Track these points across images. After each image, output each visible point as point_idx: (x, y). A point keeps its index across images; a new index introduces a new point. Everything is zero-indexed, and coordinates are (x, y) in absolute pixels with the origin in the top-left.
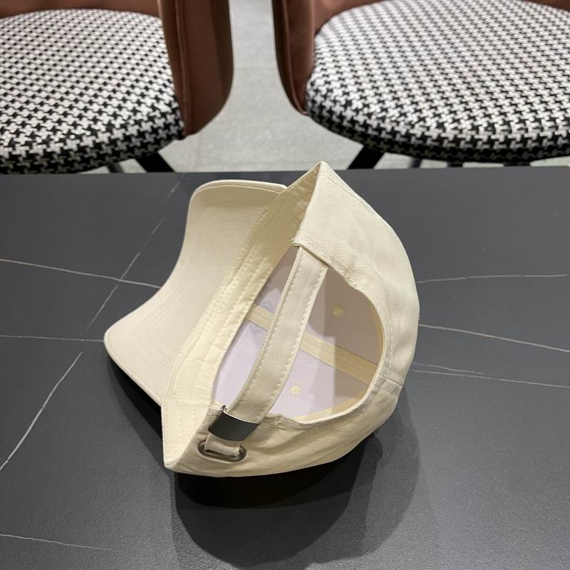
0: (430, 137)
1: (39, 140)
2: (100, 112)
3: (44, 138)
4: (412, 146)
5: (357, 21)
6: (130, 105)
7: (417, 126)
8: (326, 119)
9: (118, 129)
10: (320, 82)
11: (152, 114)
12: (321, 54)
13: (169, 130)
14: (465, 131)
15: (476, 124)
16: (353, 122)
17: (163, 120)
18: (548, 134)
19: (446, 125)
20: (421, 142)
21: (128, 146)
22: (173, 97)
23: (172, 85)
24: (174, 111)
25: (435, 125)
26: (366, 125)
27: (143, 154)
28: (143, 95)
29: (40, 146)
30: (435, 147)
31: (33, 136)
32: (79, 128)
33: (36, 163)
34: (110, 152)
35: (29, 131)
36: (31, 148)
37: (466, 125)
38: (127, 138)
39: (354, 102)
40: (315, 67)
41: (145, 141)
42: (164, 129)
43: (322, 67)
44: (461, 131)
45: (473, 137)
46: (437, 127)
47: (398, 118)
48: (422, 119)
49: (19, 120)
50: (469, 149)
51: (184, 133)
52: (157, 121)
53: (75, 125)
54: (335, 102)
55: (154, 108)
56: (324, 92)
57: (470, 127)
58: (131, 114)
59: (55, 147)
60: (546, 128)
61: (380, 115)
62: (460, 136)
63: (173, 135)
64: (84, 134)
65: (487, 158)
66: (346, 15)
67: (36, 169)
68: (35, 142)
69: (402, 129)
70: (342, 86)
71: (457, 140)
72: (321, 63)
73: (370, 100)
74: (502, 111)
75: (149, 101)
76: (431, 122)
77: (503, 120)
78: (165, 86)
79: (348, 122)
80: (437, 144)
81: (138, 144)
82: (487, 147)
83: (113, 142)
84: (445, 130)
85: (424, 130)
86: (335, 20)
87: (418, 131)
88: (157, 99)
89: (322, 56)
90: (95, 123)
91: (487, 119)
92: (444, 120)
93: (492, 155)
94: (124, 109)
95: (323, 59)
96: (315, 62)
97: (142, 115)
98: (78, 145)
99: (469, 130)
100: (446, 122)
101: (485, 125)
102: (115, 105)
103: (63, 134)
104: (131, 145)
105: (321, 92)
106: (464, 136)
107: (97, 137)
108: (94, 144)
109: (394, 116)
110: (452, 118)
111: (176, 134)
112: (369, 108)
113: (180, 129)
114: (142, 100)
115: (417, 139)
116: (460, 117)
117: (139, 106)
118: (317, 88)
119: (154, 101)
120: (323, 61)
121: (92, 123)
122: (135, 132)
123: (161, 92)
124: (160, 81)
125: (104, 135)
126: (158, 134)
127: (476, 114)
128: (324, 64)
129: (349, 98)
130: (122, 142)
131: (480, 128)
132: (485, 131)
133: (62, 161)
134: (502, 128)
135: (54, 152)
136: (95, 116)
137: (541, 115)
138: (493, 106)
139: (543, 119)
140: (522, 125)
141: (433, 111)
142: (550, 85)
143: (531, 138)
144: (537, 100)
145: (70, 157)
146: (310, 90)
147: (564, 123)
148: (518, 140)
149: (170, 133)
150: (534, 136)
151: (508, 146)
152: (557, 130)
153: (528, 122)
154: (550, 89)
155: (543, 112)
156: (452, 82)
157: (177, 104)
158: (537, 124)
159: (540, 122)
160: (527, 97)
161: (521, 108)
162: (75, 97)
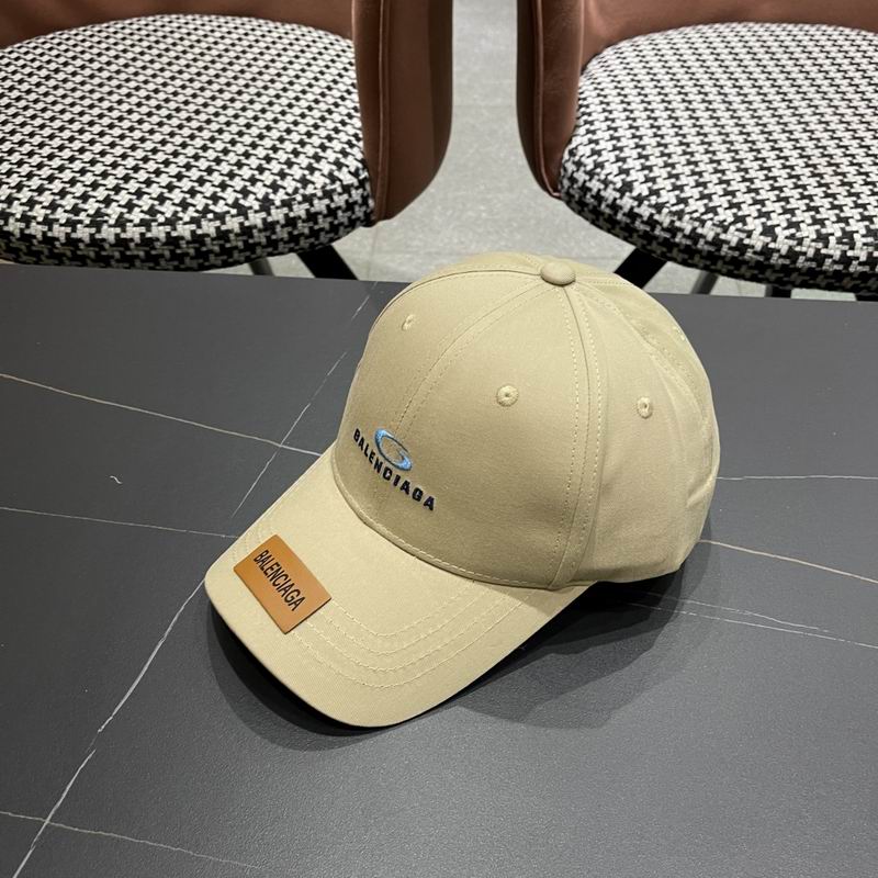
0: (753, 247)
1: (161, 219)
2: (253, 181)
3: (168, 215)
4: (723, 258)
5: (642, 58)
6: (297, 172)
7: (732, 228)
8: (591, 207)
9: (277, 208)
10: (585, 150)
11: (328, 188)
12: (587, 106)
13: (353, 213)
14: (806, 242)
15: (824, 231)
16: (632, 215)
17: (345, 196)
19: (777, 230)
20: (736, 254)
21: (290, 233)
22: (362, 161)
23: (361, 144)
24: (362, 184)
25: (760, 229)
26: (652, 222)
27: (312, 245)
28: (317, 158)
29: (161, 228)
30: (758, 262)
31: (152, 211)
32: (221, 202)
33: (153, 252)
34: (264, 240)
35: (147, 204)
36: (149, 230)
37: (808, 232)
38: (291, 222)
39: (635, 184)
40: (578, 126)
41: (316, 227)
42: (344, 212)
43: (588, 126)
44: (800, 241)
45: (818, 250)
46: (761, 234)
47: (702, 214)
48: (742, 219)
49: (133, 186)
50: (810, 269)
51: (373, 218)
52: (336, 197)
53: (215, 198)
54: (606, 183)
55: (332, 178)
56: (589, 168)
57: (814, 236)
58: (299, 185)
59: (184, 230)
61: (674, 209)
62: (798, 249)
63: (358, 219)
64: (228, 212)
65: (837, 284)
66: (625, 45)
67: (153, 261)
68: (156, 221)
69: (709, 232)
70: (618, 159)
71: (792, 255)
72: (586, 122)
73: (661, 183)
74: (866, 213)
75: (325, 167)
76: (755, 225)
77: (867, 227)
78: (350, 143)
79: (624, 214)
80: (761, 258)
81: (306, 231)
82: (840, 267)
83: (269, 226)
84: (774, 240)
85: (743, 235)
86: (608, 53)
87: (732, 237)
88: (339, 165)
89: (588, 111)
90: (245, 197)
91: (842, 225)
92: (775, 223)
93: (846, 281)
94: (289, 178)
95: (590, 114)
96: (579, 118)
97: (315, 188)
98: (218, 228)
99: (813, 241)
100: (778, 225)
101: (839, 234)
102: (275, 171)
103: (197, 211)
104: (296, 233)
105: (585, 166)
106: (804, 249)
107: (247, 218)
108: (241, 229)
109: (696, 211)
110: (788, 220)
111: (362, 218)
112: (659, 196)
113: (369, 211)
114: (316, 165)
115: (730, 248)
116: (800, 219)
117: (312, 173)
118: (579, 160)
119: (334, 167)
120: (590, 119)
121: (240, 196)
122: (303, 214)
123: (344, 153)
124: (344, 137)
125: (258, 215)
126: (336, 218)
127: (824, 216)
128: (591, 123)
129: (629, 179)
130: (283, 226)
131: (830, 238)
132: (838, 243)
133: (192, 251)
134: (865, 240)
135: (182, 238)
136: (246, 186)
138: (853, 205)
141: (758, 207)
145: (205, 245)
146: (567, 161)
149: (353, 217)
151: (872, 268)
156: (788, 163)
157: (367, 174)
162: (216, 154)
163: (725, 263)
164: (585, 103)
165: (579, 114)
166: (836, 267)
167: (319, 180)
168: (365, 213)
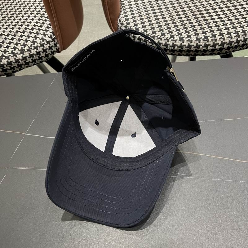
0: (177, 45)
2: (17, 44)
4: (169, 50)
6: (31, 39)
7: (170, 40)
9: (26, 52)
10: (123, 19)
11: (42, 43)
12: (124, 4)
13: (52, 50)
14: (193, 41)
15: (199, 37)
17: (48, 45)
18: (235, 40)
19: (184, 39)
20: (172, 48)
22: (52, 33)
23: (51, 27)
24: (53, 40)
28: (37, 33)
30: (179, 50)
32: (7, 53)
34: (24, 63)
37: (194, 38)
38: (31, 56)
39: (140, 29)
40: (121, 11)
41: (40, 56)
42: (49, 50)
43: (124, 11)
44: (191, 42)
45: (197, 44)
46: (179, 41)
47: (161, 36)
48: (172, 36)
50: (196, 50)
51: (60, 50)
52: (45, 46)
53: (5, 52)
55: (43, 40)
56: (125, 25)
58: (32, 43)
60: (233, 37)
61: (152, 36)
62: (191, 44)
63: (55, 51)
64: (10, 56)
65: (205, 54)
69: (163, 42)
70: (134, 21)
71: (190, 46)
73: (147, 27)
74: (212, 29)
75: (40, 36)
76: (177, 38)
77: (212, 34)
78: (48, 27)
80: (180, 48)
81: (37, 58)
82: (205, 48)
83: (24, 58)
84: (183, 42)
85: (174, 42)
87: (170, 43)
89: (124, 5)
90: (15, 50)
91: (204, 34)
92: (183, 36)
93: (207, 52)
94: (29, 41)
97: (38, 44)
98: (7, 61)
99: (195, 41)
100: (184, 37)
101: (203, 38)
102: (24, 40)
104: (34, 59)
105: (124, 24)
106: (193, 44)
107: (17, 57)
108: (15, 60)
109: (159, 35)
110: (187, 35)
111: (56, 51)
112: (147, 32)
113: (58, 48)
114: (37, 36)
115: (170, 46)
116: (191, 34)
117: (36, 39)
118: (122, 23)
119: (43, 36)
120: (125, 8)
121: (13, 50)
122: (35, 53)
123: (46, 31)
124: (46, 25)
125: (20, 55)
126: (46, 52)
127: (199, 32)
128: (125, 10)
129: (137, 27)
130: (29, 58)
131: (201, 39)
132: (203, 41)
134: (211, 39)
136: (15, 46)
137: (231, 30)
138: (207, 27)
139: (232, 32)
140: (221, 36)
141: (178, 32)
142: (236, 14)
143: (226, 43)
144: (229, 22)
145: (5, 67)
146: (119, 23)
147: (242, 34)
148: (220, 44)
149: (53, 51)
150: (228, 42)
151: (215, 47)
152: (239, 37)
153: (224, 35)
154: (236, 16)
155: (232, 29)
156: (187, 15)
157: (55, 36)
158: (229, 35)
159: (230, 34)
160: (224, 21)
161: (221, 27)
162: (5, 36)
163: (170, 51)
164: (123, 3)
165: (121, 7)
166: (203, 48)
168: (56, 49)
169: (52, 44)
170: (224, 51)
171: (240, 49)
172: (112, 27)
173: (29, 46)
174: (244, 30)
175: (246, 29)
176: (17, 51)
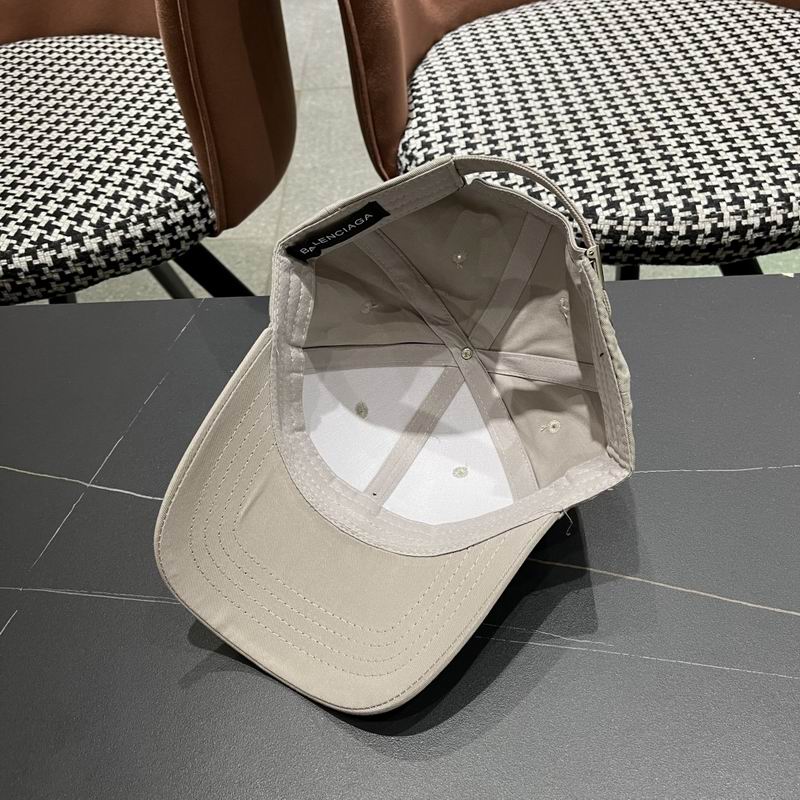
2: (87, 206)
3: (4, 249)
5: (477, 41)
6: (131, 193)
9: (112, 231)
10: (416, 144)
11: (163, 206)
12: (420, 98)
13: (193, 226)
14: (626, 221)
15: (643, 208)
17: (182, 212)
18: (755, 221)
19: (598, 211)
21: (129, 254)
22: (197, 176)
23: (196, 158)
24: (198, 198)
25: (582, 211)
27: (154, 262)
28: (151, 177)
32: (56, 231)
34: (103, 264)
37: (627, 210)
38: (128, 243)
40: (410, 119)
41: (156, 245)
42: (182, 227)
43: (419, 118)
44: (620, 221)
45: (638, 228)
46: (583, 216)
50: (633, 246)
51: (216, 228)
52: (171, 214)
53: (49, 228)
55: (167, 196)
56: (421, 160)
57: (634, 215)
58: (133, 206)
59: (20, 263)
60: (751, 213)
62: (619, 228)
63: (200, 231)
64: (64, 240)
65: (663, 259)
66: (463, 30)
70: (447, 150)
71: (614, 235)
72: (418, 114)
74: (684, 187)
75: (159, 185)
77: (685, 201)
78: (185, 159)
81: (146, 250)
82: (661, 243)
83: (106, 250)
84: (596, 222)
86: (447, 40)
88: (173, 181)
89: (421, 102)
90: (79, 224)
91: (661, 201)
92: (596, 203)
93: (670, 255)
94: (123, 200)
95: (422, 106)
96: (412, 111)
97: (150, 208)
98: (54, 257)
99: (632, 219)
100: (599, 206)
101: (657, 210)
102: (110, 194)
103: (31, 242)
104: (135, 252)
105: (416, 159)
106: (625, 228)
107: (83, 245)
108: (77, 255)
110: (608, 200)
111: (204, 229)
113: (210, 222)
114: (150, 184)
116: (619, 198)
117: (146, 193)
118: (411, 154)
119: (168, 185)
120: (422, 110)
121: (74, 223)
122: (139, 234)
123: (178, 169)
124: (179, 153)
125: (93, 240)
126: (175, 233)
127: (643, 193)
128: (423, 115)
130: (120, 248)
131: (649, 215)
132: (656, 220)
133: (32, 282)
134: (683, 214)
135: (20, 270)
136: (80, 212)
137: (744, 192)
138: (671, 180)
139: (748, 198)
140: (714, 210)
141: (580, 188)
142: (761, 141)
143: (728, 229)
144: (738, 167)
145: (44, 275)
146: (402, 155)
147: (780, 204)
148: (708, 231)
149: (194, 230)
150: (733, 225)
151: (693, 241)
152: (768, 214)
153: (722, 204)
154: (761, 148)
155: (747, 187)
156: (611, 140)
157: (203, 187)
158: (737, 207)
159: (742, 204)
160: (723, 163)
161: (713, 181)
162: (53, 182)
164: (419, 94)
165: (412, 106)
166: (657, 243)
167: (153, 198)
168: (206, 224)
169: (193, 209)
170: (720, 254)
171: (774, 251)
172: (381, 165)
173: (124, 213)
174: (784, 191)
175: (790, 188)
176: (85, 228)
